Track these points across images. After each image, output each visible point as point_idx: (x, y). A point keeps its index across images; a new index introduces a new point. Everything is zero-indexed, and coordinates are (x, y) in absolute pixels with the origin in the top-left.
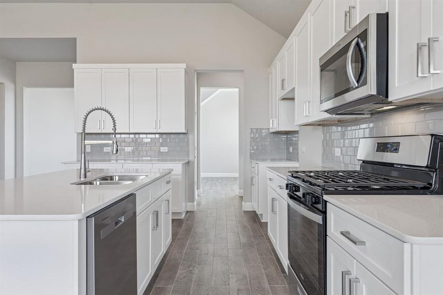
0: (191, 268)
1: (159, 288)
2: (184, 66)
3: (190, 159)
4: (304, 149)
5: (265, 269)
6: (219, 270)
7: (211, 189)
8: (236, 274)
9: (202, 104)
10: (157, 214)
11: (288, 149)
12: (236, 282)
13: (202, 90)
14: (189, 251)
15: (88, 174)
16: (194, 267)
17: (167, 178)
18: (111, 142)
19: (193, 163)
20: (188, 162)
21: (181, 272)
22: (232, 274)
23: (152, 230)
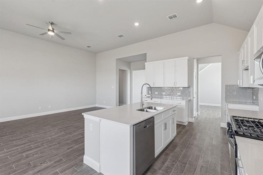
0: (182, 149)
1: (167, 153)
2: (187, 58)
3: (191, 99)
4: (261, 99)
5: (221, 161)
6: (195, 154)
7: (205, 112)
8: (203, 158)
9: (199, 72)
10: (166, 124)
11: (253, 97)
12: (202, 162)
13: (200, 65)
14: (185, 141)
15: (143, 106)
16: (184, 149)
17: (173, 109)
18: (150, 96)
19: (193, 100)
20: (190, 100)
21: (177, 149)
22: (202, 158)
23: (164, 130)
